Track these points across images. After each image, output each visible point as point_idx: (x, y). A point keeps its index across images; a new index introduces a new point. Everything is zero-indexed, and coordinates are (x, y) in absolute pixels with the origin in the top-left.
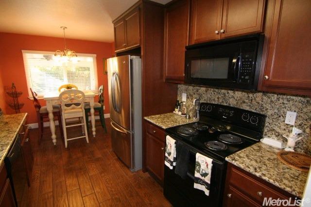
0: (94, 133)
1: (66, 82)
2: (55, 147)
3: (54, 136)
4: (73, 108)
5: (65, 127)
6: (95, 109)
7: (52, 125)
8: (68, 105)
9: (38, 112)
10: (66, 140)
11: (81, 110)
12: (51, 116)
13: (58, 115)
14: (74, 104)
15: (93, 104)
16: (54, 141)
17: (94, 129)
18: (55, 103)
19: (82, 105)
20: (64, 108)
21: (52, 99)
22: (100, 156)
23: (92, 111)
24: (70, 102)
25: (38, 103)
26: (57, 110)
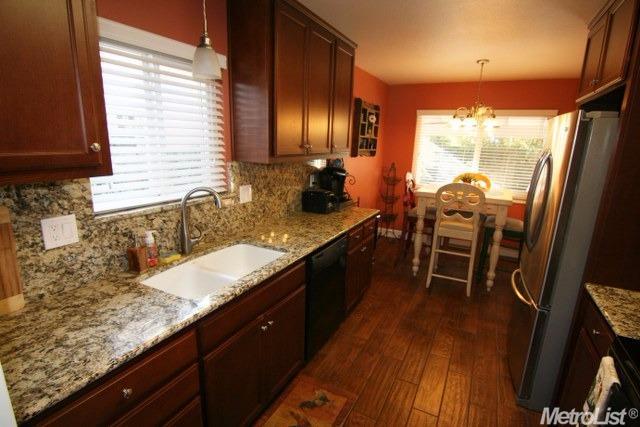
0: (490, 283)
2: (414, 279)
3: (416, 260)
4: (457, 220)
5: (435, 250)
6: (505, 232)
7: (418, 239)
8: (450, 213)
9: (406, 213)
10: (430, 274)
11: (470, 226)
12: (420, 224)
13: (430, 223)
14: (461, 212)
15: (501, 220)
16: (415, 268)
17: (491, 274)
18: (430, 204)
19: (476, 217)
20: (441, 215)
21: (427, 196)
23: (498, 235)
24: (455, 207)
26: (430, 217)
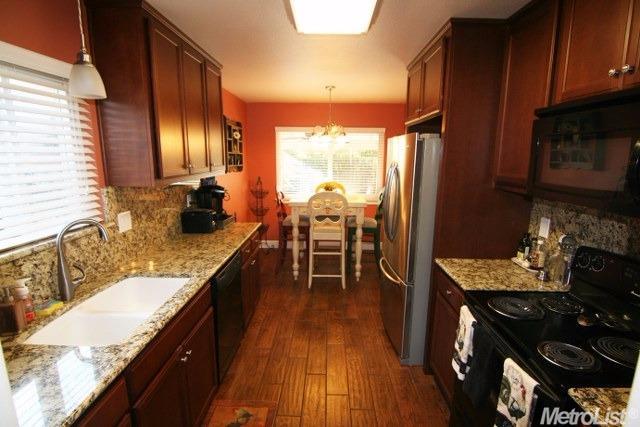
0: (358, 274)
1: (329, 179)
2: (296, 283)
3: (296, 265)
4: (327, 224)
5: (312, 253)
6: (365, 230)
7: (295, 246)
8: (320, 218)
9: (281, 223)
10: (311, 276)
11: (338, 228)
12: (296, 232)
13: (305, 230)
14: (330, 217)
15: (360, 220)
16: (296, 273)
17: (358, 266)
18: (303, 212)
19: (342, 220)
20: (313, 221)
21: (299, 206)
22: (356, 317)
23: (359, 232)
24: (324, 213)
25: (283, 210)
26: (304, 224)
